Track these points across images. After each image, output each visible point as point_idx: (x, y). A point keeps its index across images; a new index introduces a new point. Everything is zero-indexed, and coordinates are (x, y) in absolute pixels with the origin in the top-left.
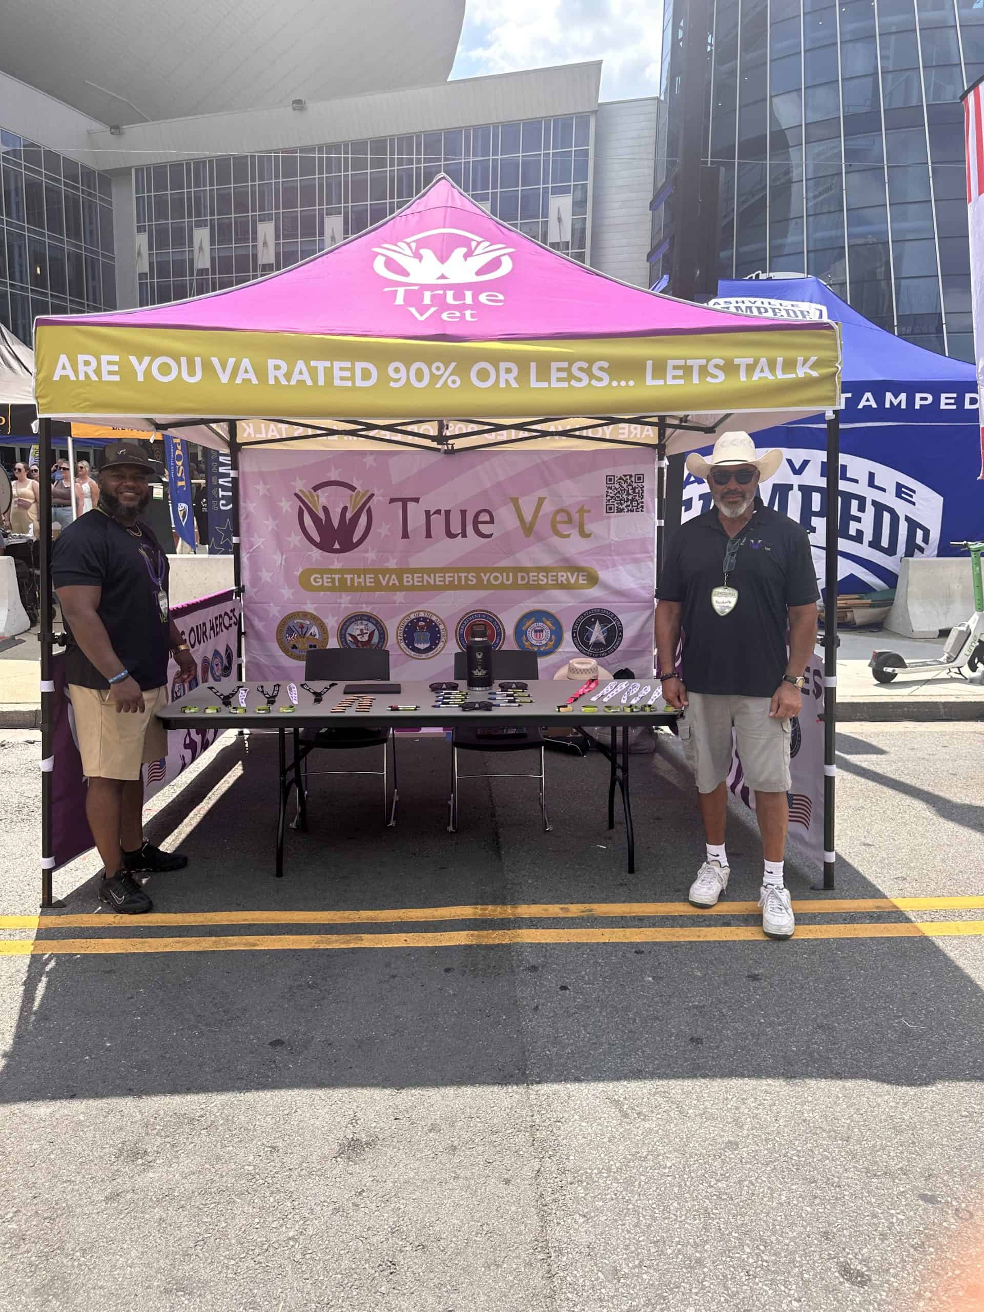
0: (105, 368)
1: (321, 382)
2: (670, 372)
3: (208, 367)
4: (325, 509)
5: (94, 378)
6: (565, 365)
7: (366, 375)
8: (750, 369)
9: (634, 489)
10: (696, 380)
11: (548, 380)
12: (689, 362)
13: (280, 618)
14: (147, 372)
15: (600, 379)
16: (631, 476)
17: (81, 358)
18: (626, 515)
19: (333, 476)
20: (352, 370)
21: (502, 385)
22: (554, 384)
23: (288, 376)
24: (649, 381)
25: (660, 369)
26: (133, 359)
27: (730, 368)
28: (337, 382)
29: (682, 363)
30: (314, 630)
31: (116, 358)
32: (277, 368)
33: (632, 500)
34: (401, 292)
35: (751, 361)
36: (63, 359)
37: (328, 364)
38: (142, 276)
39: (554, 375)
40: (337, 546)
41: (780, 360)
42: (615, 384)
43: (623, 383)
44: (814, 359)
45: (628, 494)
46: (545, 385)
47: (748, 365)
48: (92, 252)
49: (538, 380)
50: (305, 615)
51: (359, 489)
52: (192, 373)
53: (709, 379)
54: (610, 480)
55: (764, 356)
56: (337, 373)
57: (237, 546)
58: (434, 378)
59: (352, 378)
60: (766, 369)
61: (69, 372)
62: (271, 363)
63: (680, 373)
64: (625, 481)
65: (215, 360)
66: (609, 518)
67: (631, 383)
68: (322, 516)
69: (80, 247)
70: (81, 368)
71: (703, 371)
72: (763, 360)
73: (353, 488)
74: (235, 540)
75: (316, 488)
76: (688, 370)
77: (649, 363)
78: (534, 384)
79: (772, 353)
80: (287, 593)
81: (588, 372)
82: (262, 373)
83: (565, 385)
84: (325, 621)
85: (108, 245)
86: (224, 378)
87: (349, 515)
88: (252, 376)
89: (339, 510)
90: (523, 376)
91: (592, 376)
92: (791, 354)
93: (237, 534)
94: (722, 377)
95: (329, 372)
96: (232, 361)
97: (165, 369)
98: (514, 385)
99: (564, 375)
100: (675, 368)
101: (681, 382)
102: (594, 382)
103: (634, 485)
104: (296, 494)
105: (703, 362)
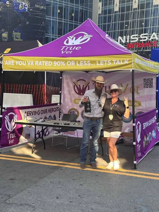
0: (12, 63)
1: (43, 65)
2: (101, 63)
3: (27, 63)
4: (79, 86)
5: (11, 64)
6: (83, 61)
8: (116, 62)
9: (151, 82)
10: (106, 64)
11: (80, 64)
12: (104, 61)
13: (69, 110)
14: (18, 63)
15: (89, 64)
16: (150, 79)
17: (9, 61)
18: (148, 89)
19: (81, 78)
20: (48, 63)
21: (72, 65)
22: (81, 65)
23: (38, 64)
24: (97, 64)
25: (99, 62)
26: (16, 61)
27: (112, 62)
28: (46, 65)
29: (103, 61)
30: (76, 113)
31: (14, 61)
32: (37, 63)
33: (150, 85)
35: (116, 60)
36: (7, 61)
37: (45, 62)
38: (99, 15)
39: (81, 63)
40: (82, 94)
41: (121, 60)
42: (91, 65)
43: (93, 65)
44: (128, 60)
45: (149, 83)
46: (79, 65)
47: (115, 61)
48: (87, 9)
49: (78, 64)
50: (74, 109)
51: (87, 81)
52: (24, 64)
53: (108, 64)
54: (145, 80)
55: (118, 59)
57: (61, 93)
58: (61, 64)
59: (48, 64)
60: (119, 62)
61: (7, 63)
62: (36, 62)
63: (103, 63)
64: (149, 80)
65: (28, 62)
66: (144, 89)
67: (94, 65)
68: (79, 87)
69: (83, 8)
70: (9, 63)
71: (107, 62)
72: (118, 60)
73: (85, 81)
74: (60, 92)
75: (78, 81)
76: (104, 62)
77: (97, 61)
78: (77, 65)
79: (120, 59)
80: (70, 104)
81: (87, 63)
82: (34, 63)
83: (82, 65)
84: (78, 111)
85: (91, 6)
86: (29, 64)
87: (84, 87)
88: (33, 64)
89: (82, 86)
90: (76, 64)
91: (87, 64)
92: (123, 59)
93: (61, 91)
94: (110, 63)
95: (44, 63)
96: (30, 62)
97: (20, 63)
98: (74, 65)
99: (83, 63)
100: (102, 62)
101: (103, 64)
102: (88, 65)
103: (151, 81)
104: (74, 82)
105: (107, 61)
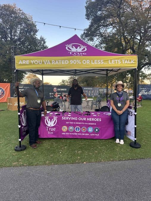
7: (67, 62)
34: (71, 52)
56: (62, 62)
